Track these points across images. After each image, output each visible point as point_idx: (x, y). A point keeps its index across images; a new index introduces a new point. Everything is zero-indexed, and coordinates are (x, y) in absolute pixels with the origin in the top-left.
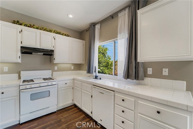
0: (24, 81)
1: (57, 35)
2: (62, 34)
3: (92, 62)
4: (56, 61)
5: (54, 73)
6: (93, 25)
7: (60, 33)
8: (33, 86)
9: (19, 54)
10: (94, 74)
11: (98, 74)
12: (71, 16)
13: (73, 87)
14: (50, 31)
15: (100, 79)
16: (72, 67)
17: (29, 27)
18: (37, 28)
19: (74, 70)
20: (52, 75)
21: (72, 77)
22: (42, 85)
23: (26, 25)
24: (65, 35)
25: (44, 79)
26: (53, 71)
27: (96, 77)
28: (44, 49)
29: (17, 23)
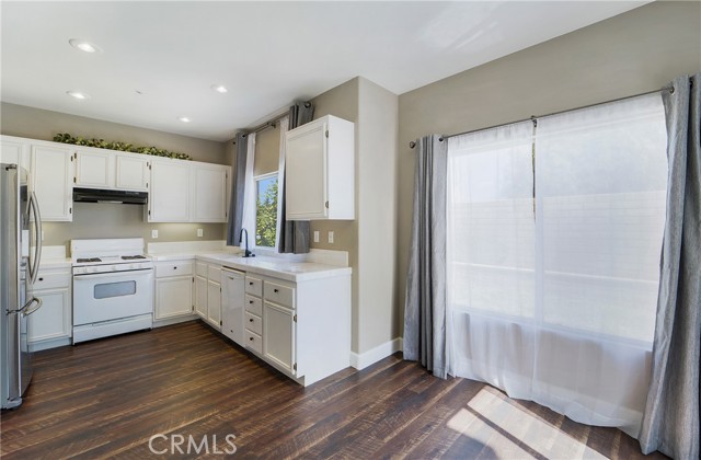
0: (79, 261)
1: (158, 157)
2: (170, 156)
3: (238, 218)
4: (152, 219)
5: (149, 244)
7: (163, 154)
8: (99, 269)
9: (70, 203)
10: (243, 246)
11: (252, 246)
12: (185, 120)
13: (195, 275)
14: (139, 150)
15: (254, 256)
16: (200, 232)
17: (90, 145)
18: (109, 147)
19: (204, 238)
20: (145, 250)
21: (191, 255)
22: (118, 268)
23: (84, 143)
24: (178, 156)
25: (124, 258)
26: (148, 239)
27: (247, 254)
28: (124, 192)
29: (65, 138)
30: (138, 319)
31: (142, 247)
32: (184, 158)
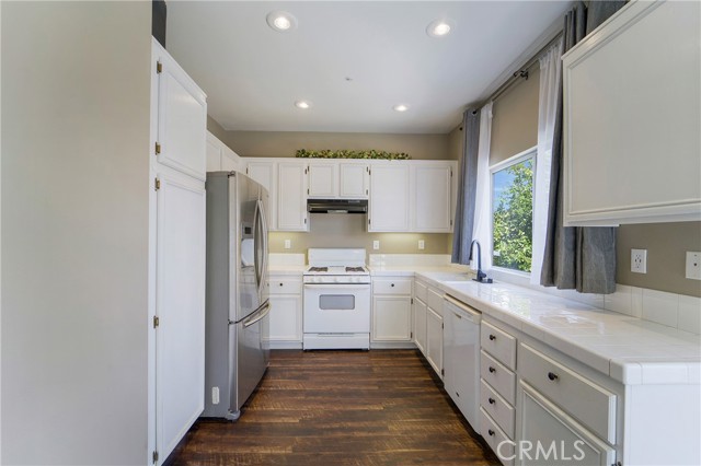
0: (313, 269)
1: (377, 161)
2: (389, 157)
3: (466, 227)
4: (372, 228)
5: (371, 256)
6: (474, 109)
7: (381, 156)
8: (324, 280)
9: (305, 214)
10: (474, 265)
11: (487, 266)
12: (402, 108)
13: (415, 295)
14: (360, 156)
15: (490, 281)
16: (421, 244)
17: (320, 157)
18: (335, 156)
19: (427, 251)
20: (367, 261)
21: (409, 270)
23: (316, 156)
24: (397, 157)
25: (348, 269)
26: (370, 251)
27: (480, 277)
28: (347, 201)
29: (302, 154)
30: (355, 337)
31: (365, 257)
32: (403, 158)
